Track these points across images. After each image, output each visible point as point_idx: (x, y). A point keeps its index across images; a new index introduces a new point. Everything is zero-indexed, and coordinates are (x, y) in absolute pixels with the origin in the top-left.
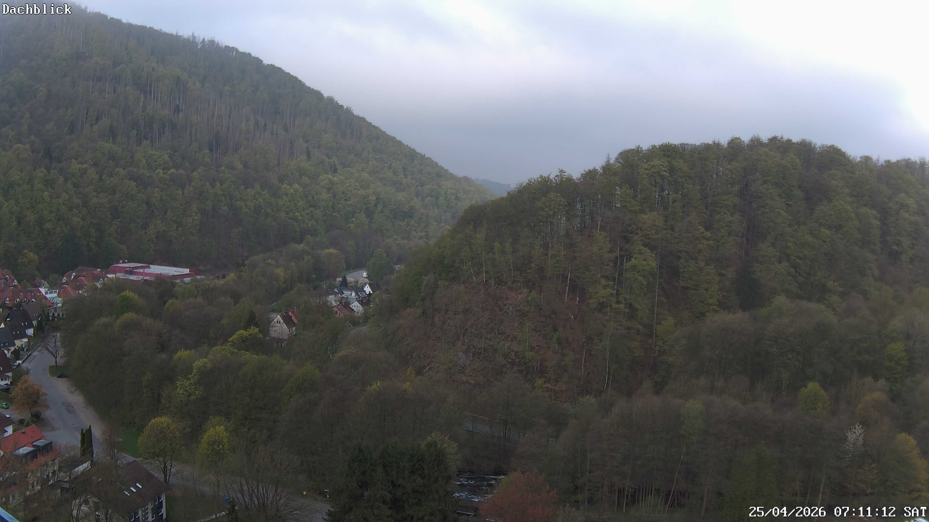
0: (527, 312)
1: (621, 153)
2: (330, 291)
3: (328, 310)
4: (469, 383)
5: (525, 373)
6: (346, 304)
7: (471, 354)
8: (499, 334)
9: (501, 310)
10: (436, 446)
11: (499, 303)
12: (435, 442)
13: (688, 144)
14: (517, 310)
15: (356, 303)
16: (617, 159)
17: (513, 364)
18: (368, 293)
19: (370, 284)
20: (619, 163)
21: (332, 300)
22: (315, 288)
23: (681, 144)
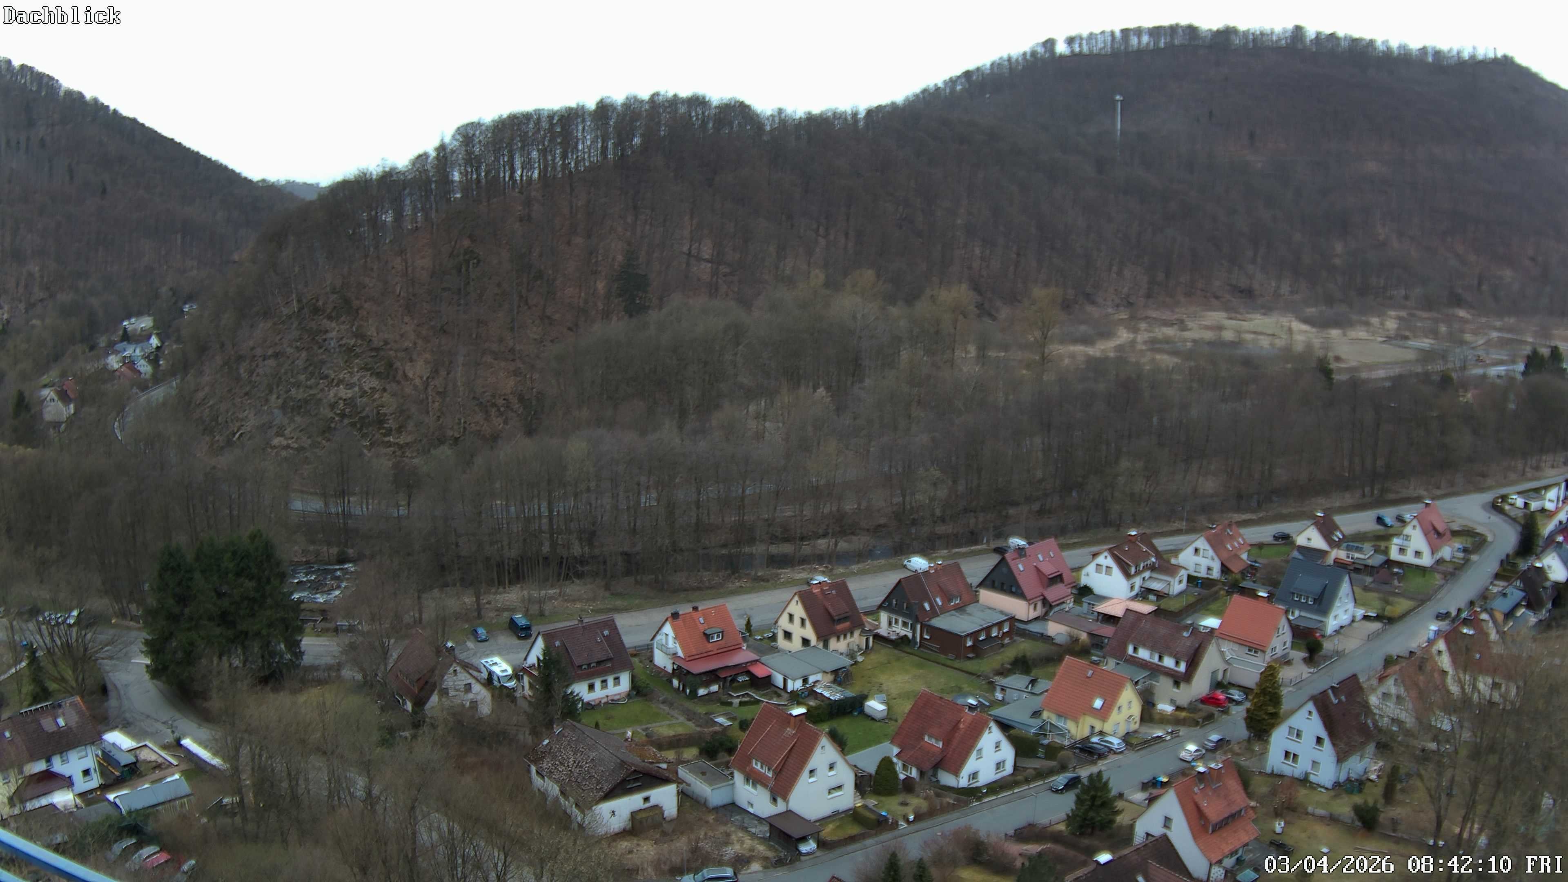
0: (353, 346)
1: (459, 128)
2: (111, 348)
3: (111, 375)
4: (292, 448)
5: (358, 426)
6: (129, 363)
7: (289, 410)
8: (321, 379)
9: (320, 348)
10: (261, 536)
11: (316, 338)
12: (259, 531)
13: (543, 110)
14: (340, 345)
15: (143, 362)
16: (454, 136)
17: (343, 415)
18: (154, 346)
19: (158, 335)
20: (457, 140)
21: (114, 362)
22: (92, 348)
23: (535, 111)
